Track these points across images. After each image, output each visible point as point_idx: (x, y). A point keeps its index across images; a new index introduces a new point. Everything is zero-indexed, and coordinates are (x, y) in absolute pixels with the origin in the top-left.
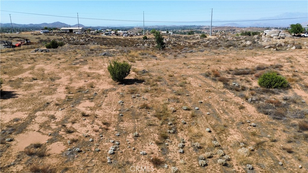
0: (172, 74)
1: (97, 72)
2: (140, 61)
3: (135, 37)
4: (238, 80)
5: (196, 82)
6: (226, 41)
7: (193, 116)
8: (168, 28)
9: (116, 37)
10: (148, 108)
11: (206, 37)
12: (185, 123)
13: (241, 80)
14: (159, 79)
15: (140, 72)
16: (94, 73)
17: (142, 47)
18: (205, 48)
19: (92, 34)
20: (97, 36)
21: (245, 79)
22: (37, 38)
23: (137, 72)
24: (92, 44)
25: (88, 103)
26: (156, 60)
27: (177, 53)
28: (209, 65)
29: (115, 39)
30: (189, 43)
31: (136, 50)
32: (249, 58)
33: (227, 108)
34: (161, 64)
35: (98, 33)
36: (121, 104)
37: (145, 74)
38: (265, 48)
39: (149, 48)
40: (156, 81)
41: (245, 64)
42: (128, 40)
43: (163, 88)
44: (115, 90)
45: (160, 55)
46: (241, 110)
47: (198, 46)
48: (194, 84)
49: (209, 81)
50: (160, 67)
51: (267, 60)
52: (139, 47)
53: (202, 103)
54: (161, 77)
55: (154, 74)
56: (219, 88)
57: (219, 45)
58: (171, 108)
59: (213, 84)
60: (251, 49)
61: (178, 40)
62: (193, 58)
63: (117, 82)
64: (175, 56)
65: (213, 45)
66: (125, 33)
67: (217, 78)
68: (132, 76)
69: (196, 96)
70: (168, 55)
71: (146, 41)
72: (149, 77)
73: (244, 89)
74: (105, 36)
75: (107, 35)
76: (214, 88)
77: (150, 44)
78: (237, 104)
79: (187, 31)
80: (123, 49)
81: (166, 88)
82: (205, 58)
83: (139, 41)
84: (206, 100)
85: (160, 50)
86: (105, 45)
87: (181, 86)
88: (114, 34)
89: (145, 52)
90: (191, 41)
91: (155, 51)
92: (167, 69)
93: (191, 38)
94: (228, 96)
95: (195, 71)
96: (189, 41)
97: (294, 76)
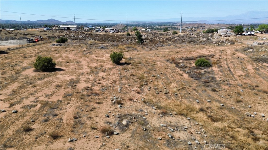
0: (147, 60)
1: (101, 58)
2: (127, 52)
3: (120, 34)
4: (185, 63)
5: (161, 64)
6: (190, 38)
7: (156, 79)
8: (147, 25)
9: (105, 33)
10: (134, 76)
11: (177, 34)
12: (152, 81)
13: (187, 63)
14: (140, 63)
15: (128, 59)
16: (100, 59)
17: (126, 42)
18: (173, 43)
19: (85, 31)
20: (90, 33)
21: (189, 63)
22: (45, 35)
23: (126, 59)
24: (88, 39)
25: (102, 73)
26: (138, 51)
27: (152, 47)
28: (171, 55)
29: (105, 35)
30: (163, 39)
31: (123, 44)
32: (198, 51)
33: (174, 75)
34: (141, 54)
35: (90, 30)
36: (120, 74)
37: (131, 60)
38: (212, 44)
39: (132, 43)
40: (138, 63)
41: (194, 54)
42: (115, 36)
43: (142, 67)
44: (115, 68)
45: (140, 48)
46: (181, 76)
47: (169, 41)
48: (159, 65)
49: (168, 63)
50: (140, 56)
51: (208, 51)
52: (124, 42)
53: (162, 73)
54: (141, 61)
55: (136, 60)
56: (173, 67)
57: (184, 41)
58: (145, 75)
59: (170, 65)
60: (203, 44)
61: (154, 36)
62: (162, 50)
63: (115, 64)
64: (151, 49)
65: (179, 41)
66: (111, 30)
67: (173, 62)
68: (123, 61)
69: (159, 71)
70: (145, 48)
71: (129, 37)
72: (133, 62)
73: (186, 67)
74: (95, 33)
75: (97, 32)
76: (170, 67)
77: (132, 39)
78: (179, 74)
79: (164, 27)
80: (113, 44)
81: (143, 67)
82: (170, 50)
83: (123, 37)
84: (164, 72)
85: (140, 44)
86: (98, 40)
87: (152, 66)
88: (103, 31)
89: (129, 46)
90: (165, 37)
91: (136, 45)
92: (144, 57)
93: (165, 35)
94: (177, 70)
95: (162, 58)
96: (163, 37)
97: (218, 60)
